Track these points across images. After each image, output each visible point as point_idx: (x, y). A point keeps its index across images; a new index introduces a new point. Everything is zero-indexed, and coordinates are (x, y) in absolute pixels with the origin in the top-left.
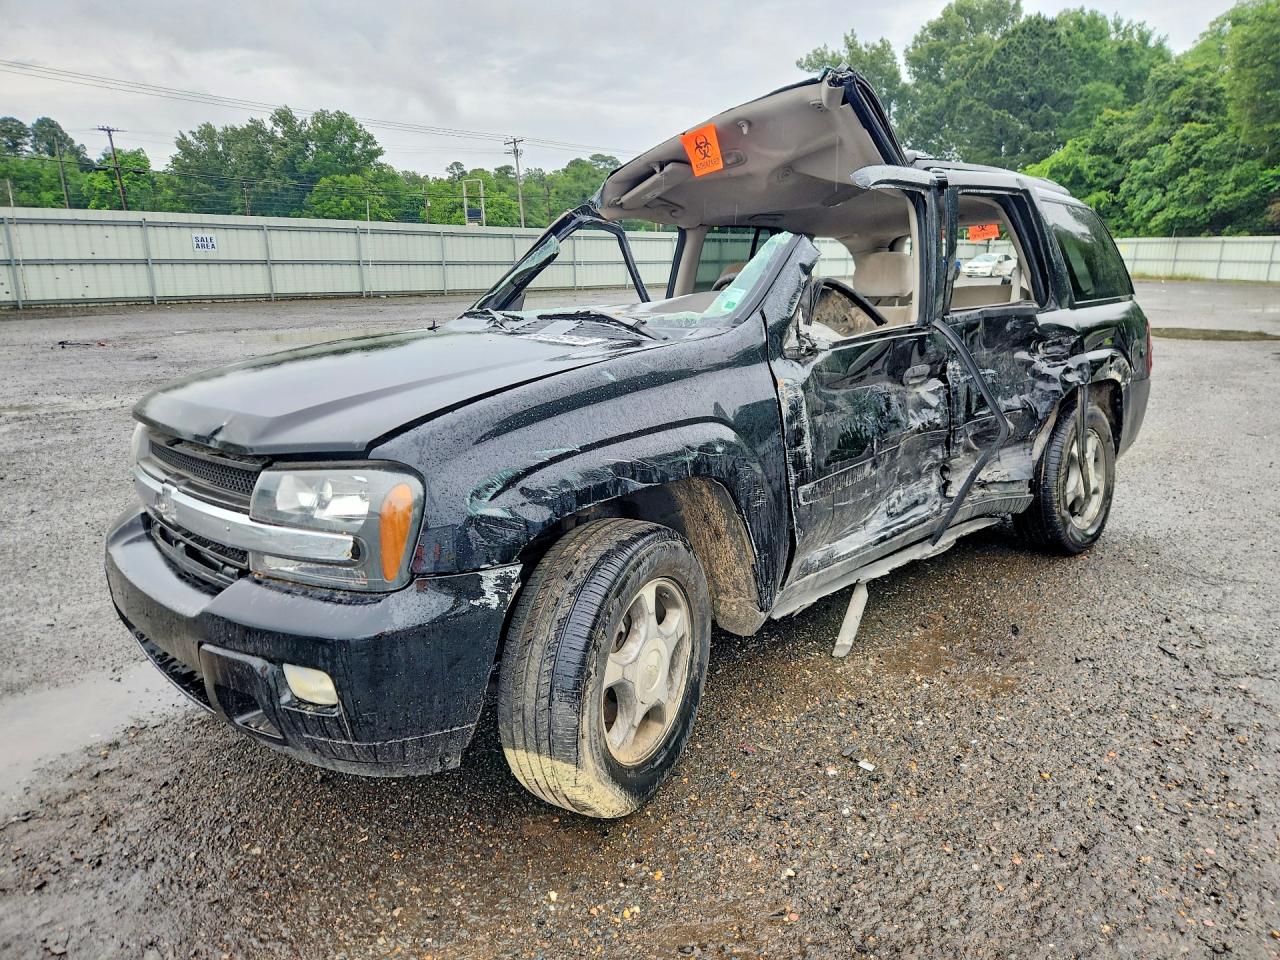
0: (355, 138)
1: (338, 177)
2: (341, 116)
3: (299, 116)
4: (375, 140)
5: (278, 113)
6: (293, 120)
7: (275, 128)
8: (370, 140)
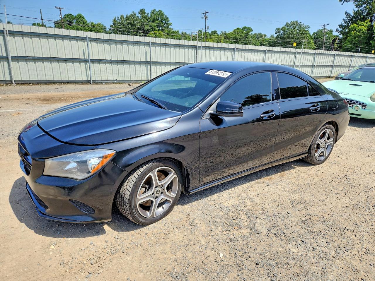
0: (163, 19)
2: (160, 12)
3: (147, 12)
4: (169, 19)
5: (141, 11)
6: (145, 13)
7: (139, 16)
8: (167, 20)
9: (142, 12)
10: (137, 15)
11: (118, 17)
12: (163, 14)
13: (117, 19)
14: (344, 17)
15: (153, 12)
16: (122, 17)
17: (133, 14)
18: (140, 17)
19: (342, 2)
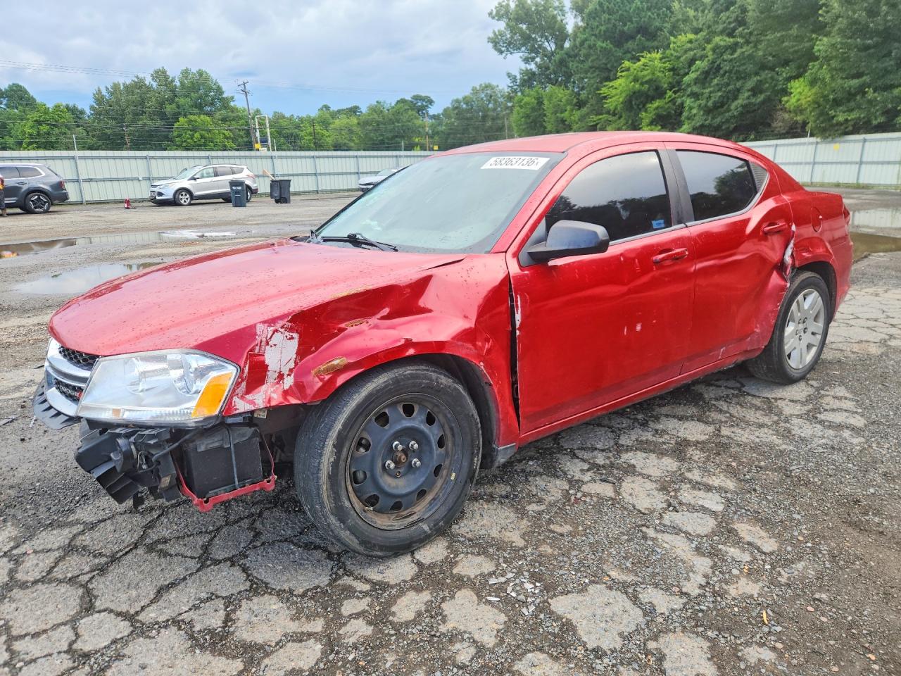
0: (211, 89)
1: (192, 117)
2: (200, 73)
3: (171, 74)
4: (224, 90)
5: (157, 72)
6: (166, 77)
7: (152, 82)
8: (219, 90)
9: (160, 75)
10: (149, 81)
11: (107, 89)
12: (207, 79)
13: (104, 92)
14: (508, 82)
15: (186, 73)
16: (116, 86)
17: (136, 80)
18: (155, 85)
19: (504, 54)
